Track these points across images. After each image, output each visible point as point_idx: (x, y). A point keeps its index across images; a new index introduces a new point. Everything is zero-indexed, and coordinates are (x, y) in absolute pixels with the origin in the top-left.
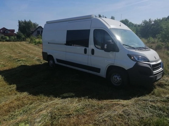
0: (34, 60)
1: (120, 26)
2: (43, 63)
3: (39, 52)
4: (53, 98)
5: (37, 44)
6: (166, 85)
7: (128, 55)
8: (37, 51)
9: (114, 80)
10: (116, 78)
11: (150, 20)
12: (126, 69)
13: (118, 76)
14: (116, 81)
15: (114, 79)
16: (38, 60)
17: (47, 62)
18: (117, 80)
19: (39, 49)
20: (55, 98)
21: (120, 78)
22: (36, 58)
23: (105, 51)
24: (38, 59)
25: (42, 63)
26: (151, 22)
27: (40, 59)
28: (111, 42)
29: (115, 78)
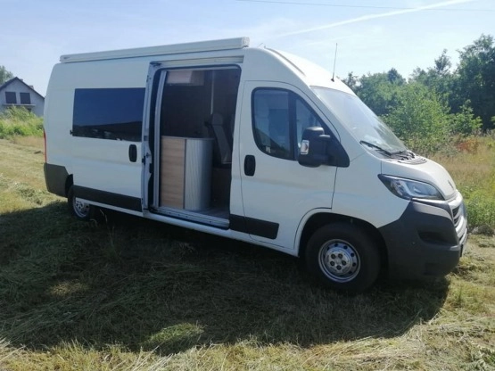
0: (7, 191)
1: (333, 80)
2: (45, 203)
3: (21, 162)
4: (122, 355)
5: (9, 137)
6: (473, 268)
7: (381, 177)
8: (15, 161)
9: (332, 264)
10: (340, 256)
11: (350, 75)
12: (377, 226)
13: (345, 248)
14: (339, 268)
15: (331, 259)
16: (26, 193)
17: (64, 199)
18: (344, 263)
19: (19, 151)
20: (131, 355)
21: (352, 255)
22: (16, 183)
23: (301, 163)
24: (26, 188)
25: (44, 205)
26: (354, 82)
27: (30, 187)
28: (320, 132)
29: (333, 256)
